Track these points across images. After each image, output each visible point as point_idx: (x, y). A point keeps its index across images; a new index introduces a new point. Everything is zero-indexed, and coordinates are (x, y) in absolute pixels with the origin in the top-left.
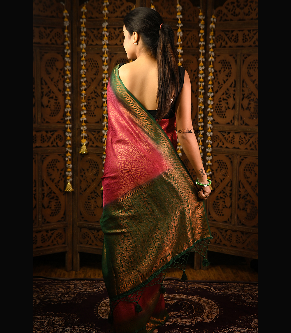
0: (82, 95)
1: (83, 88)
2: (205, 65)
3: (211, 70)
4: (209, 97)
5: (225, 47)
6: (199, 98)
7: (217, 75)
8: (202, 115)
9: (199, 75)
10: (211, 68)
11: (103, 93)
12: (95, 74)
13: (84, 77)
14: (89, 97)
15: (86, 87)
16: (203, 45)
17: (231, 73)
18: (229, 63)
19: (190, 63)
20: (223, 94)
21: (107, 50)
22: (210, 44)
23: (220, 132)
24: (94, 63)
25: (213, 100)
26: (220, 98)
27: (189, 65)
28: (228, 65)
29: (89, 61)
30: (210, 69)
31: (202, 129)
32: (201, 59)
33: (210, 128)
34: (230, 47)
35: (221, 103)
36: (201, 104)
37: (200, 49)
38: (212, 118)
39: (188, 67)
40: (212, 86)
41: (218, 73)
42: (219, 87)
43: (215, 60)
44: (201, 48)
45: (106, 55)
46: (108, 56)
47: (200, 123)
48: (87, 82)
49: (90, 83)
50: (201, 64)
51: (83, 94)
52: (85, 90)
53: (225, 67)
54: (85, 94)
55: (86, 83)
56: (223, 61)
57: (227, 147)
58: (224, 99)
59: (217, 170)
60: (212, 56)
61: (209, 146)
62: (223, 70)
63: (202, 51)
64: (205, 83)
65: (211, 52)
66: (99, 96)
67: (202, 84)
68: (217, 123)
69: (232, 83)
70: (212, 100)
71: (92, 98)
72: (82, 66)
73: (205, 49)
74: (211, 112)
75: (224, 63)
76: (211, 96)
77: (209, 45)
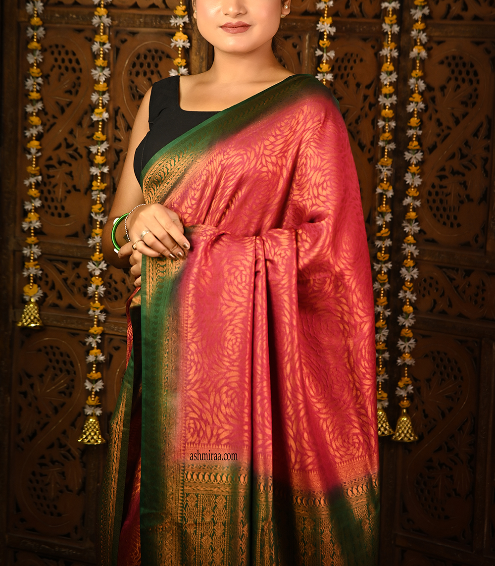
0: (30, 153)
1: (34, 132)
2: (397, 69)
3: (416, 83)
4: (408, 164)
5: (459, 17)
6: (379, 166)
7: (433, 99)
8: (388, 218)
9: (382, 100)
10: (417, 79)
11: (94, 149)
12: (70, 92)
13: (37, 101)
14: (50, 159)
15: (40, 128)
16: (394, 10)
17: (477, 96)
18: (472, 66)
19: (355, 61)
20: (453, 156)
21: (107, 21)
22: (416, 7)
23: (441, 267)
24: (66, 58)
25: (422, 174)
26: (443, 169)
27: (352, 68)
28: (468, 73)
29: (53, 53)
30: (412, 81)
31: (387, 256)
32: (388, 51)
33: (412, 254)
34: (476, 18)
35: (444, 182)
36: (385, 185)
37: (384, 21)
38: (418, 226)
39: (348, 75)
40: (420, 133)
41: (438, 94)
42: (439, 135)
43: (429, 55)
44: (387, 20)
45: (104, 38)
46: (110, 40)
47: (381, 239)
48: (46, 114)
49: (54, 117)
50: (388, 66)
51: (33, 151)
52: (39, 137)
53: (460, 78)
54: (38, 151)
55: (41, 119)
56: (454, 58)
57: (461, 316)
58: (454, 173)
59: (429, 380)
60: (422, 44)
61: (408, 308)
62: (452, 84)
63: (390, 26)
64: (396, 123)
65: (418, 33)
66: (81, 156)
67: (389, 126)
68: (433, 241)
69: (481, 125)
70: (417, 172)
71: (60, 163)
72: (32, 65)
73: (400, 22)
74: (414, 210)
75: (457, 65)
76: (414, 161)
77: (413, 11)
